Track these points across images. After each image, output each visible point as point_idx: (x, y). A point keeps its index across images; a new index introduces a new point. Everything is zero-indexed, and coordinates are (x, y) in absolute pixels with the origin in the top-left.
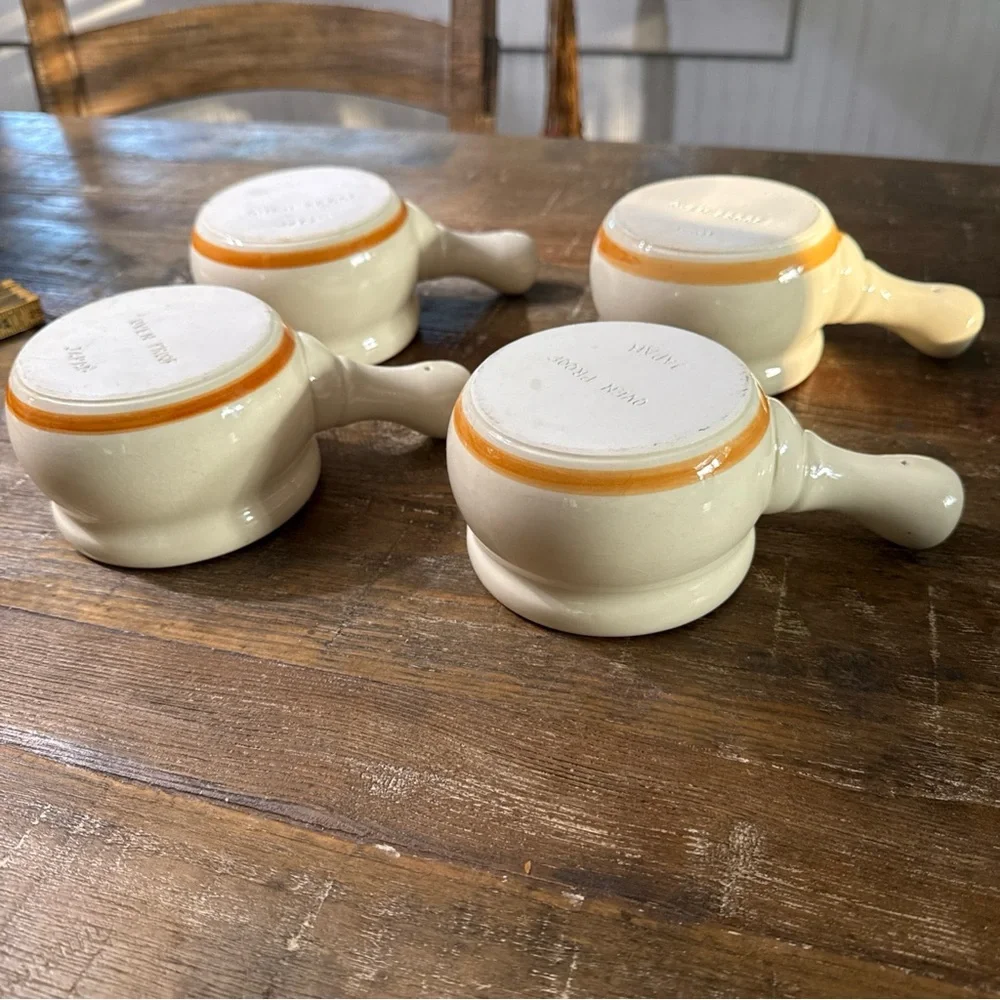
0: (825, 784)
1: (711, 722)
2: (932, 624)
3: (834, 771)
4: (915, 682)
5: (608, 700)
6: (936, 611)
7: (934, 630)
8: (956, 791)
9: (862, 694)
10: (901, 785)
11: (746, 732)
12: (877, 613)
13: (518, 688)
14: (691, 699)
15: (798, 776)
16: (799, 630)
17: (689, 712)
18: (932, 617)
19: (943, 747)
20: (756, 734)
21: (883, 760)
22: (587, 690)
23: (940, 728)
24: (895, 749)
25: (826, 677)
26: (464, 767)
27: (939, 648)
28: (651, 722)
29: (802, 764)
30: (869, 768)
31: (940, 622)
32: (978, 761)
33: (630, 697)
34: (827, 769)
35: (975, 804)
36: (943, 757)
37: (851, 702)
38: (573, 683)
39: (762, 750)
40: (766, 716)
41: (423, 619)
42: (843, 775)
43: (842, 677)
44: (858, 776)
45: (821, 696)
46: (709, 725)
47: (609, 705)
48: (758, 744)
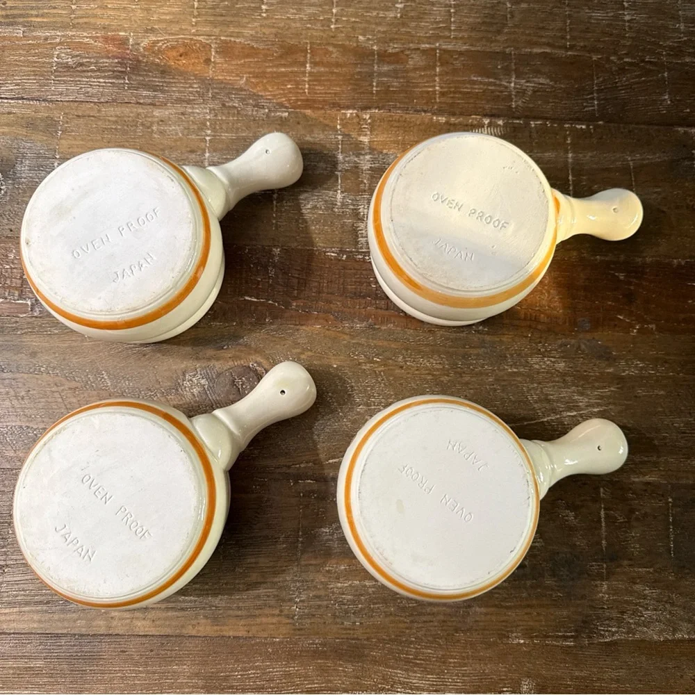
0: (558, 646)
1: (503, 621)
2: (603, 520)
3: (561, 637)
4: (595, 567)
5: (453, 621)
6: (605, 509)
7: (603, 524)
8: (613, 634)
9: (571, 583)
10: (591, 637)
11: (521, 623)
12: (575, 518)
13: (406, 625)
14: (493, 609)
15: (547, 645)
16: (538, 542)
17: (494, 618)
18: (602, 513)
19: (608, 608)
20: (524, 623)
21: (582, 624)
22: (441, 617)
23: (607, 596)
24: (587, 616)
25: (554, 576)
26: (394, 682)
27: (606, 539)
28: (476, 630)
29: (547, 637)
30: (576, 631)
31: (607, 516)
32: (623, 613)
33: (463, 616)
34: (558, 637)
35: (621, 640)
36: (608, 614)
37: (566, 590)
38: (433, 614)
39: (528, 633)
40: (529, 610)
41: (339, 584)
42: (565, 638)
43: (562, 573)
44: (572, 637)
45: (552, 590)
46: (504, 624)
47: (454, 624)
48: (527, 630)
